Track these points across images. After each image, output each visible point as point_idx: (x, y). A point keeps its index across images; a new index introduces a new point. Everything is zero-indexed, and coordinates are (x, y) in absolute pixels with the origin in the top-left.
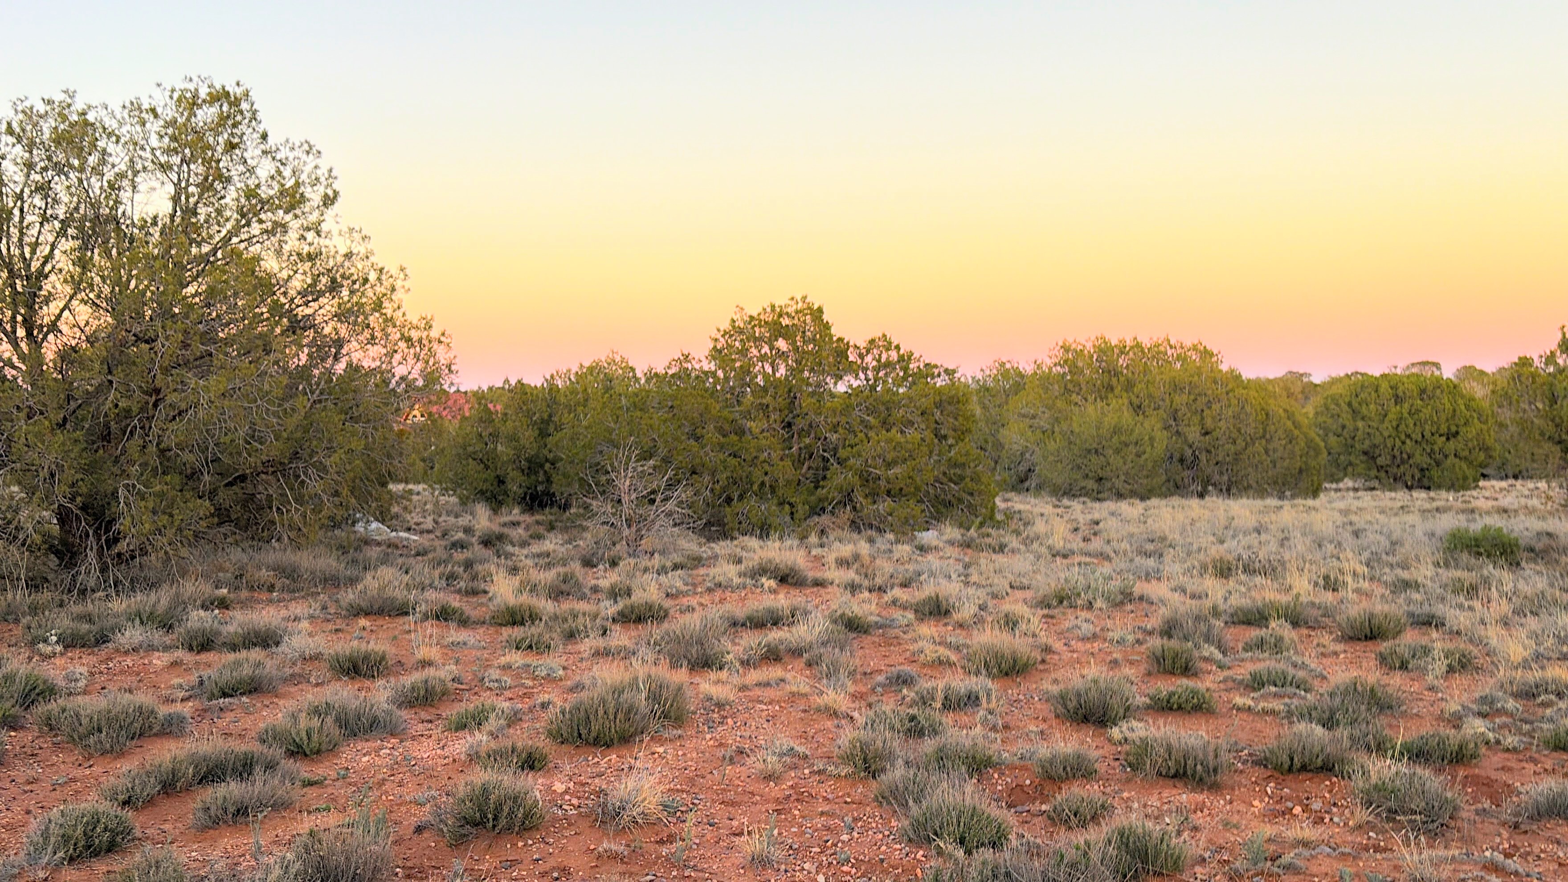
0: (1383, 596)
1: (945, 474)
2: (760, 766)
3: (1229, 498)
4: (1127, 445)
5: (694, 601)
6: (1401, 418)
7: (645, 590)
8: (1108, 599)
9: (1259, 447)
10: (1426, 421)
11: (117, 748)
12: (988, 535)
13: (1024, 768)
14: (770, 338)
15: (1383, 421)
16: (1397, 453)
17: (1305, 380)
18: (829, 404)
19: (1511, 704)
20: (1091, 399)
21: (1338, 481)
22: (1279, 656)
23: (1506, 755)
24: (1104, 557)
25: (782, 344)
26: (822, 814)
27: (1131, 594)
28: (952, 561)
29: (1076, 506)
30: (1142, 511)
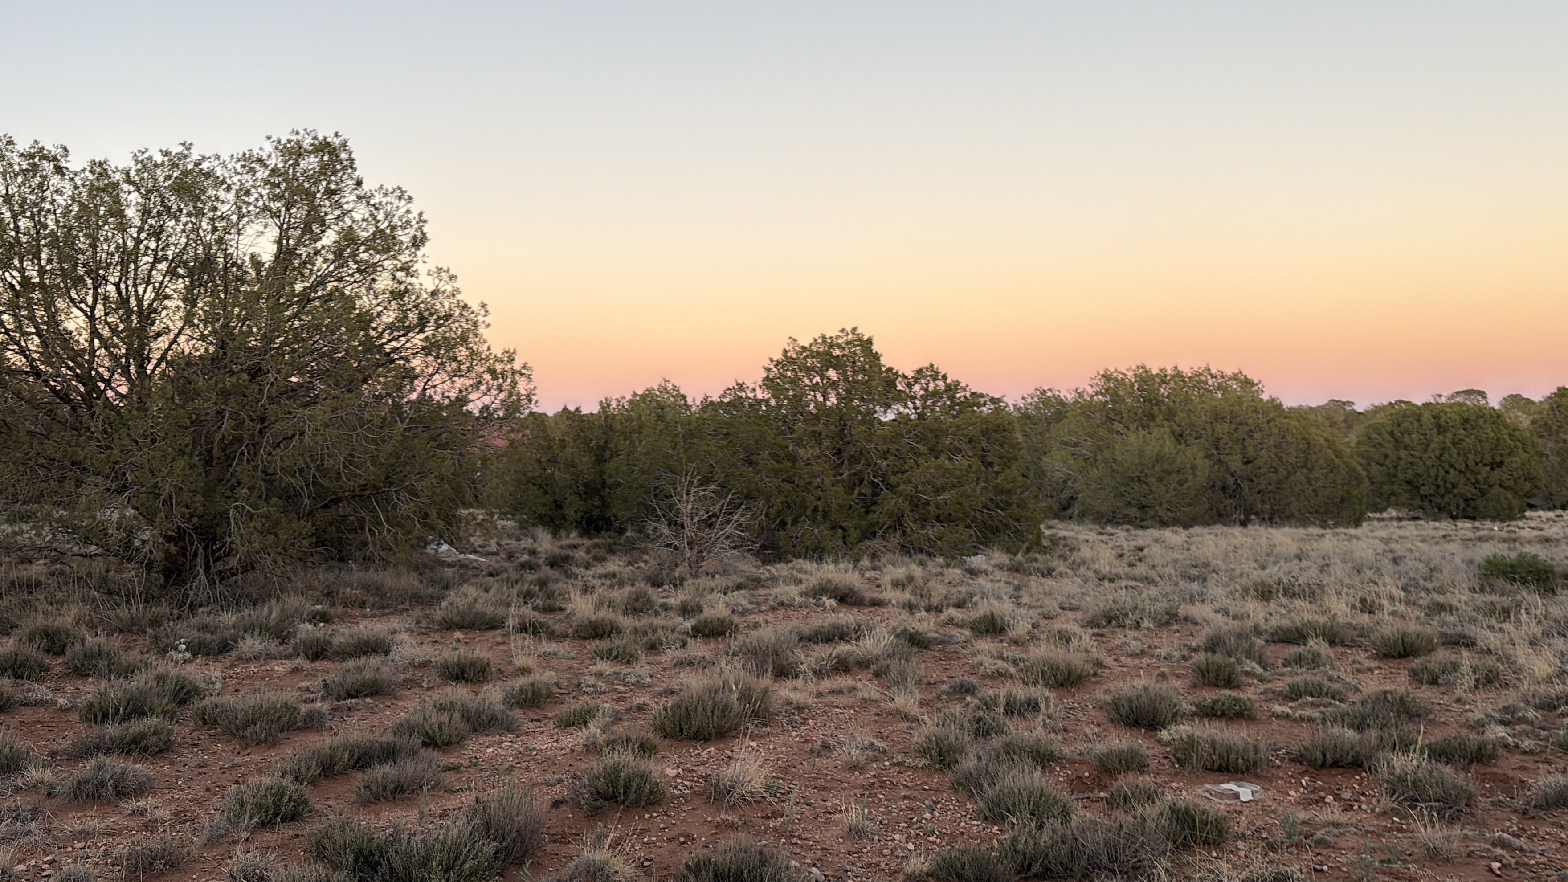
0: (1418, 618)
1: (991, 500)
2: (845, 758)
3: (1271, 526)
4: (1169, 473)
5: (760, 618)
6: (1444, 448)
7: (713, 608)
8: (1154, 619)
9: (1300, 476)
10: (1470, 451)
11: (270, 739)
12: (1036, 560)
13: (1081, 763)
14: (821, 368)
15: (1426, 451)
16: (1441, 483)
17: (1348, 408)
18: (879, 432)
19: (1531, 714)
20: (1133, 427)
21: (1381, 511)
22: (1316, 671)
23: (1523, 757)
24: (1148, 581)
25: (832, 374)
26: (905, 797)
27: (1176, 614)
28: (1002, 584)
29: (1120, 533)
30: (1185, 539)
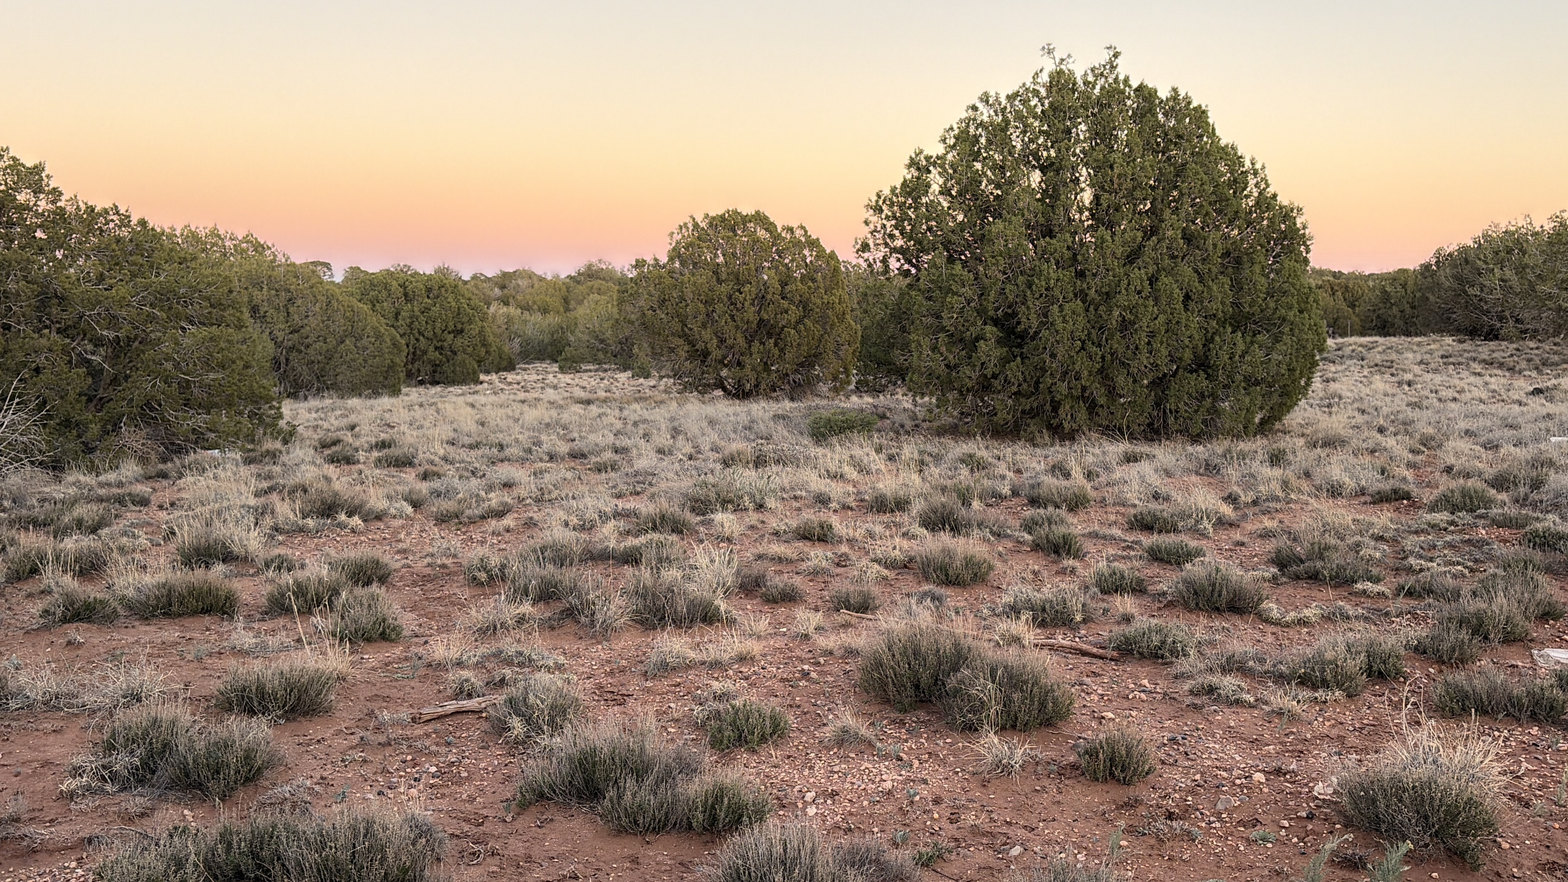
10: (436, 319)
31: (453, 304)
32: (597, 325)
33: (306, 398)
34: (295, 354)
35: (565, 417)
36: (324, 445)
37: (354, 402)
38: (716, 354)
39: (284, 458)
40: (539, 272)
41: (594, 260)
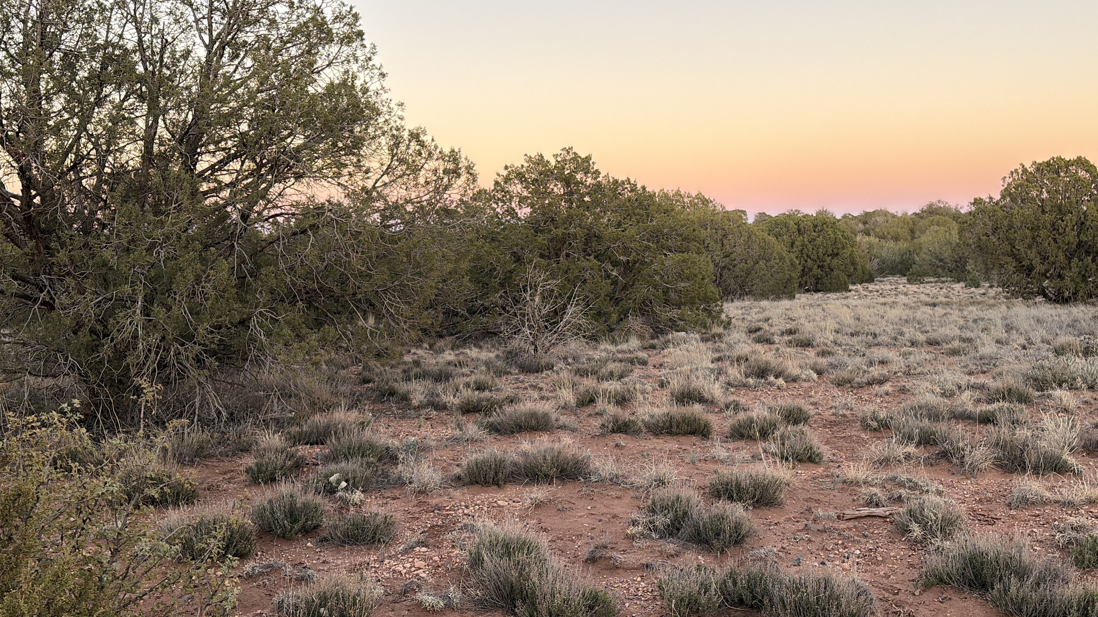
6: (803, 245)
10: (819, 246)
31: (832, 236)
32: (937, 248)
33: (732, 301)
34: (726, 271)
35: (919, 315)
36: (751, 331)
37: (764, 303)
38: (1040, 268)
39: (726, 339)
40: (892, 210)
41: (934, 201)
